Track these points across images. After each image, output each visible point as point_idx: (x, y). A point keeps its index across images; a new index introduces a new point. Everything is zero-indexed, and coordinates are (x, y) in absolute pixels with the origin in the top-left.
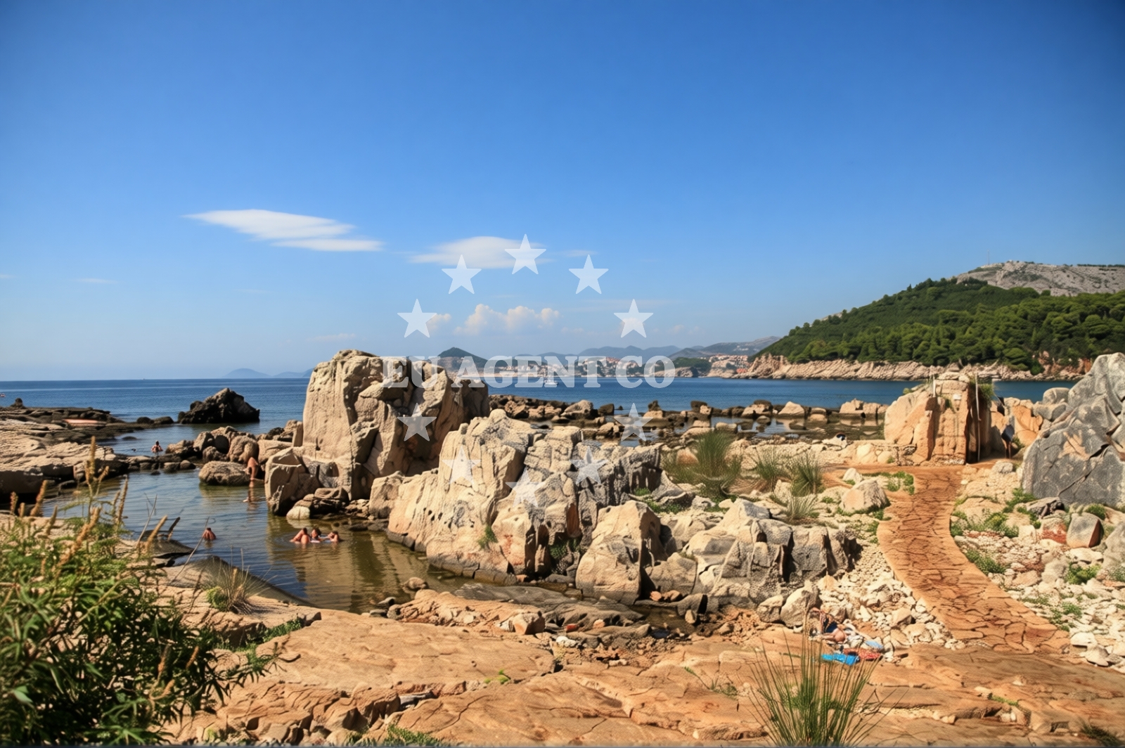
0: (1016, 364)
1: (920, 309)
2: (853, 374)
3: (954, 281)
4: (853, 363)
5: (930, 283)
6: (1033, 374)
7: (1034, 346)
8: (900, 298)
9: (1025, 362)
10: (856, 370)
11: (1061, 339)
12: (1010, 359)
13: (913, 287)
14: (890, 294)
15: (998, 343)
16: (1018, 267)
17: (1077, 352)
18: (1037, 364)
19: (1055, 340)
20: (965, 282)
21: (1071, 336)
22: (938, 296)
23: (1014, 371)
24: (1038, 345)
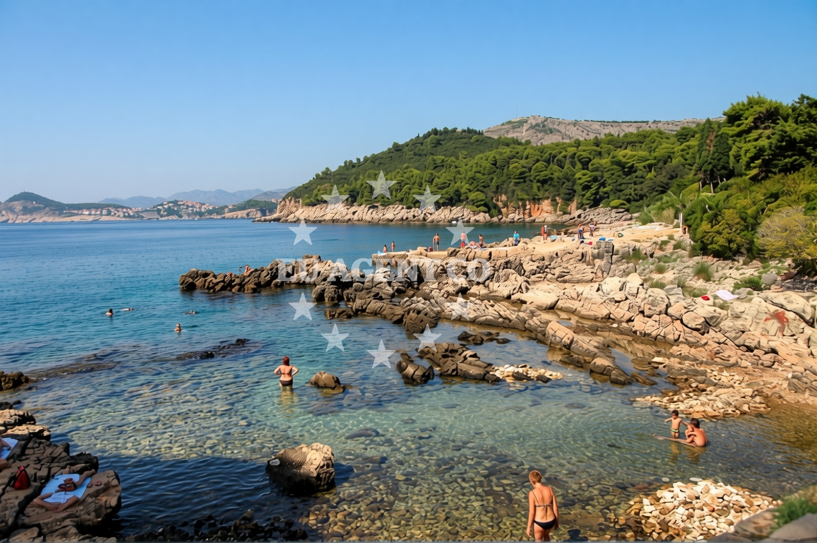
0: (478, 206)
1: (420, 155)
2: (349, 216)
3: (454, 130)
4: (352, 205)
5: (435, 132)
6: (492, 216)
7: (494, 190)
8: (407, 146)
9: (486, 205)
10: (354, 213)
11: (517, 184)
12: (473, 202)
13: (421, 135)
14: (401, 142)
15: (464, 187)
16: (539, 121)
17: (526, 197)
18: (496, 206)
19: (512, 183)
20: (464, 131)
21: (525, 182)
22: (438, 143)
23: (475, 213)
24: (498, 190)
